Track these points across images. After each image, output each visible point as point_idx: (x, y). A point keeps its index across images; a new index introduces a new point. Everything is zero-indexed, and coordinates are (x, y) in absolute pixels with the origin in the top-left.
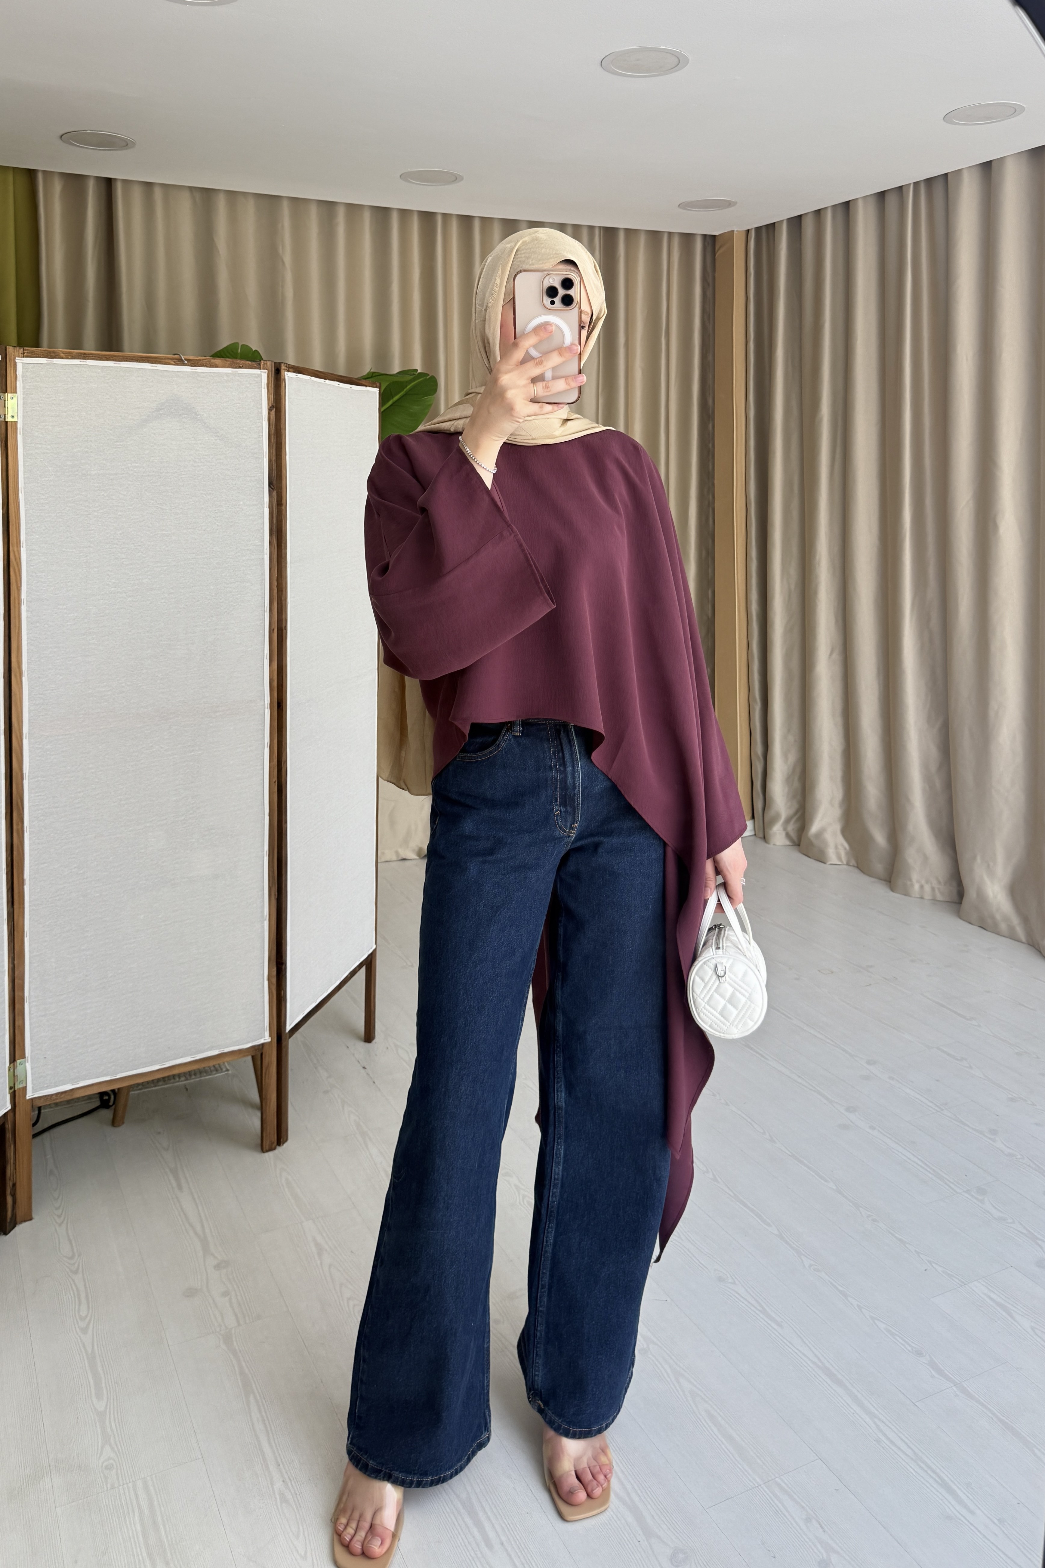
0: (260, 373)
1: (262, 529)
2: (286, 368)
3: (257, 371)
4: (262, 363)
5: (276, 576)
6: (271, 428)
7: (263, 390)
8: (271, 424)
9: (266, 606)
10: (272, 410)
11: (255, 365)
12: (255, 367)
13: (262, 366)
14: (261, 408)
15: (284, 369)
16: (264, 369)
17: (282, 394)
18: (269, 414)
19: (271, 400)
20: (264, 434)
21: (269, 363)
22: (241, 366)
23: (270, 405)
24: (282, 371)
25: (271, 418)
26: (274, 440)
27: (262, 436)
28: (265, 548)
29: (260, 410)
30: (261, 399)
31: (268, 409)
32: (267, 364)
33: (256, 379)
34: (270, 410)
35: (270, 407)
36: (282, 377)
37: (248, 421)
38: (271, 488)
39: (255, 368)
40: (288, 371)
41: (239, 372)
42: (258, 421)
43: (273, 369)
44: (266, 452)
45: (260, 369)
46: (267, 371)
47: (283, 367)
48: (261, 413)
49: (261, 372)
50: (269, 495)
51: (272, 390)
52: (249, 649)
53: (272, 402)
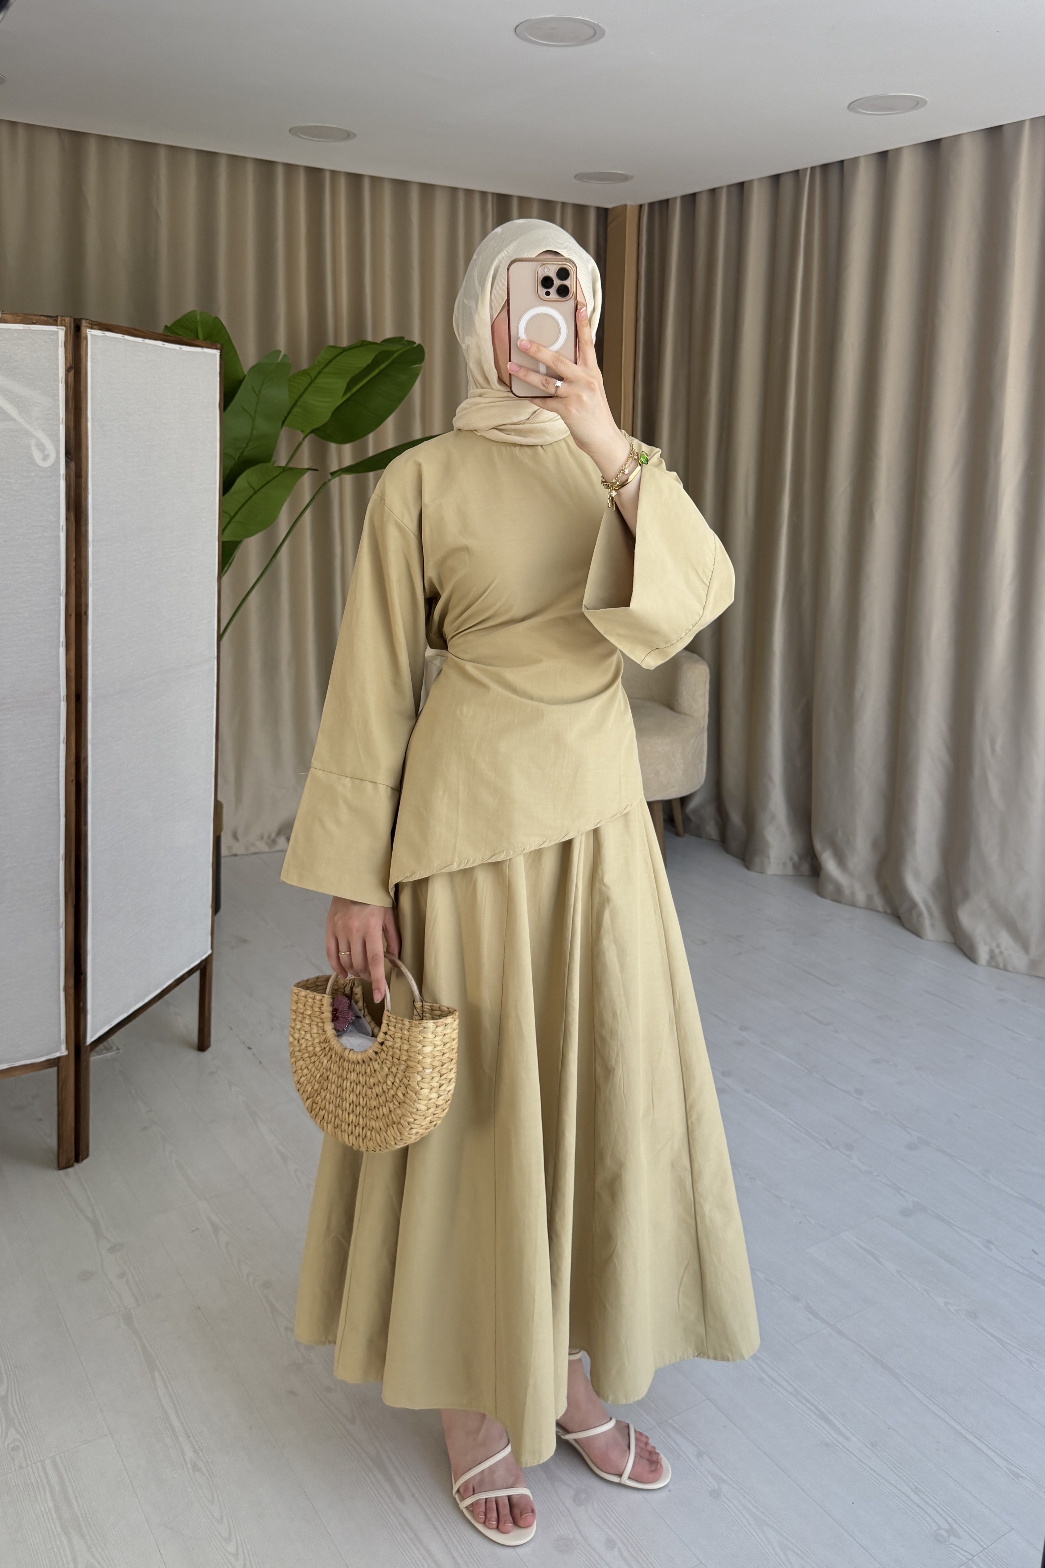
0: (56, 330)
1: (57, 503)
2: (88, 325)
3: (53, 328)
4: (59, 319)
5: (74, 556)
6: (69, 391)
7: (60, 348)
8: (69, 387)
9: (62, 588)
10: (70, 371)
11: (52, 322)
13: (59, 322)
14: (57, 369)
15: (86, 326)
16: (61, 325)
17: (83, 353)
18: (66, 375)
20: (60, 399)
21: (67, 319)
22: (35, 322)
23: (68, 366)
24: (83, 329)
25: (69, 381)
26: (72, 404)
27: (58, 400)
28: (61, 524)
29: (56, 372)
30: (58, 359)
31: (66, 370)
32: (65, 320)
33: (52, 337)
34: (68, 370)
35: (69, 368)
36: (83, 335)
37: (42, 383)
38: (69, 458)
39: (51, 324)
40: (92, 328)
41: (32, 329)
42: (53, 384)
43: (72, 326)
44: (62, 418)
45: (57, 326)
46: (63, 327)
47: (84, 323)
48: (57, 374)
49: (58, 329)
50: (66, 466)
51: (70, 349)
52: (42, 636)
53: (70, 362)
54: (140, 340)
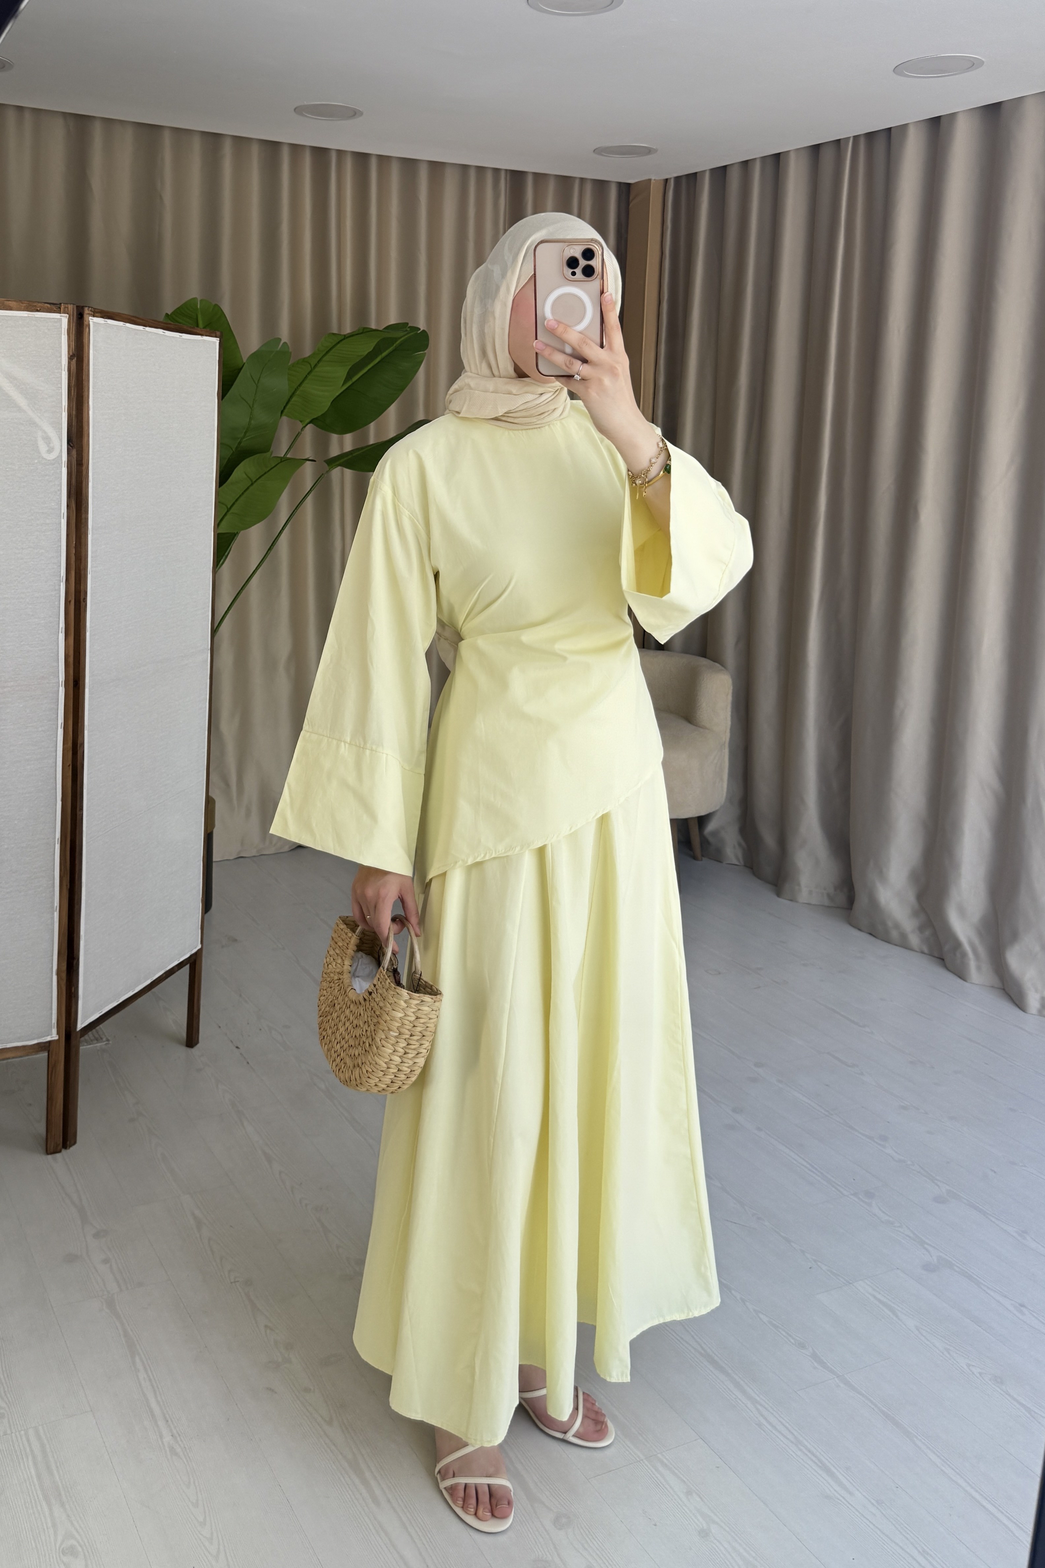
0: (59, 317)
1: (59, 490)
2: (91, 313)
3: (56, 316)
4: (63, 307)
5: (74, 543)
6: (71, 379)
7: (63, 336)
8: (71, 375)
9: (62, 575)
10: (72, 359)
12: (55, 310)
13: (62, 310)
14: (61, 357)
15: (89, 314)
16: (64, 313)
17: (85, 341)
18: (69, 363)
19: (72, 348)
20: (63, 387)
21: (70, 307)
22: (39, 309)
23: (71, 354)
24: (85, 316)
25: (72, 368)
26: (74, 393)
27: (61, 388)
28: (62, 511)
29: (59, 359)
30: (61, 347)
31: (68, 358)
32: (68, 308)
33: (56, 324)
34: (70, 358)
35: (71, 356)
36: (86, 323)
37: (45, 371)
38: (71, 446)
39: (54, 312)
40: (94, 316)
41: (36, 316)
42: (56, 371)
43: (75, 313)
44: (65, 406)
45: (60, 313)
46: (66, 315)
47: (86, 311)
48: (60, 362)
49: (61, 316)
50: (68, 454)
51: (73, 337)
52: (42, 622)
53: (72, 350)
54: (141, 328)
